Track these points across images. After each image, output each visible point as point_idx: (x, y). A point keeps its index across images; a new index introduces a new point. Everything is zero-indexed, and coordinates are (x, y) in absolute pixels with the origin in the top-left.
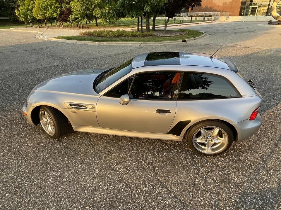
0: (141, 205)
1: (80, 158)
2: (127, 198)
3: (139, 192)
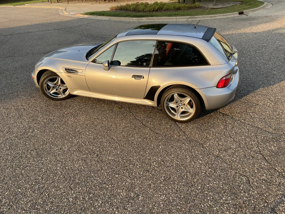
0: (265, 193)
1: (175, 143)
2: (246, 186)
3: (256, 180)
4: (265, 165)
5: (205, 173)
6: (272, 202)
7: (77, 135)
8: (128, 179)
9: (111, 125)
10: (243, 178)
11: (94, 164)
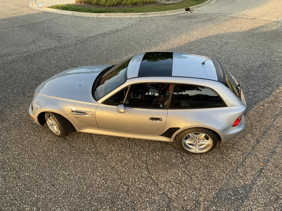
0: (136, 200)
1: (84, 156)
2: (125, 194)
3: (134, 189)
4: (145, 174)
5: (98, 184)
6: (139, 208)
7: (5, 151)
8: (35, 195)
9: (37, 139)
10: (125, 187)
11: (11, 181)
